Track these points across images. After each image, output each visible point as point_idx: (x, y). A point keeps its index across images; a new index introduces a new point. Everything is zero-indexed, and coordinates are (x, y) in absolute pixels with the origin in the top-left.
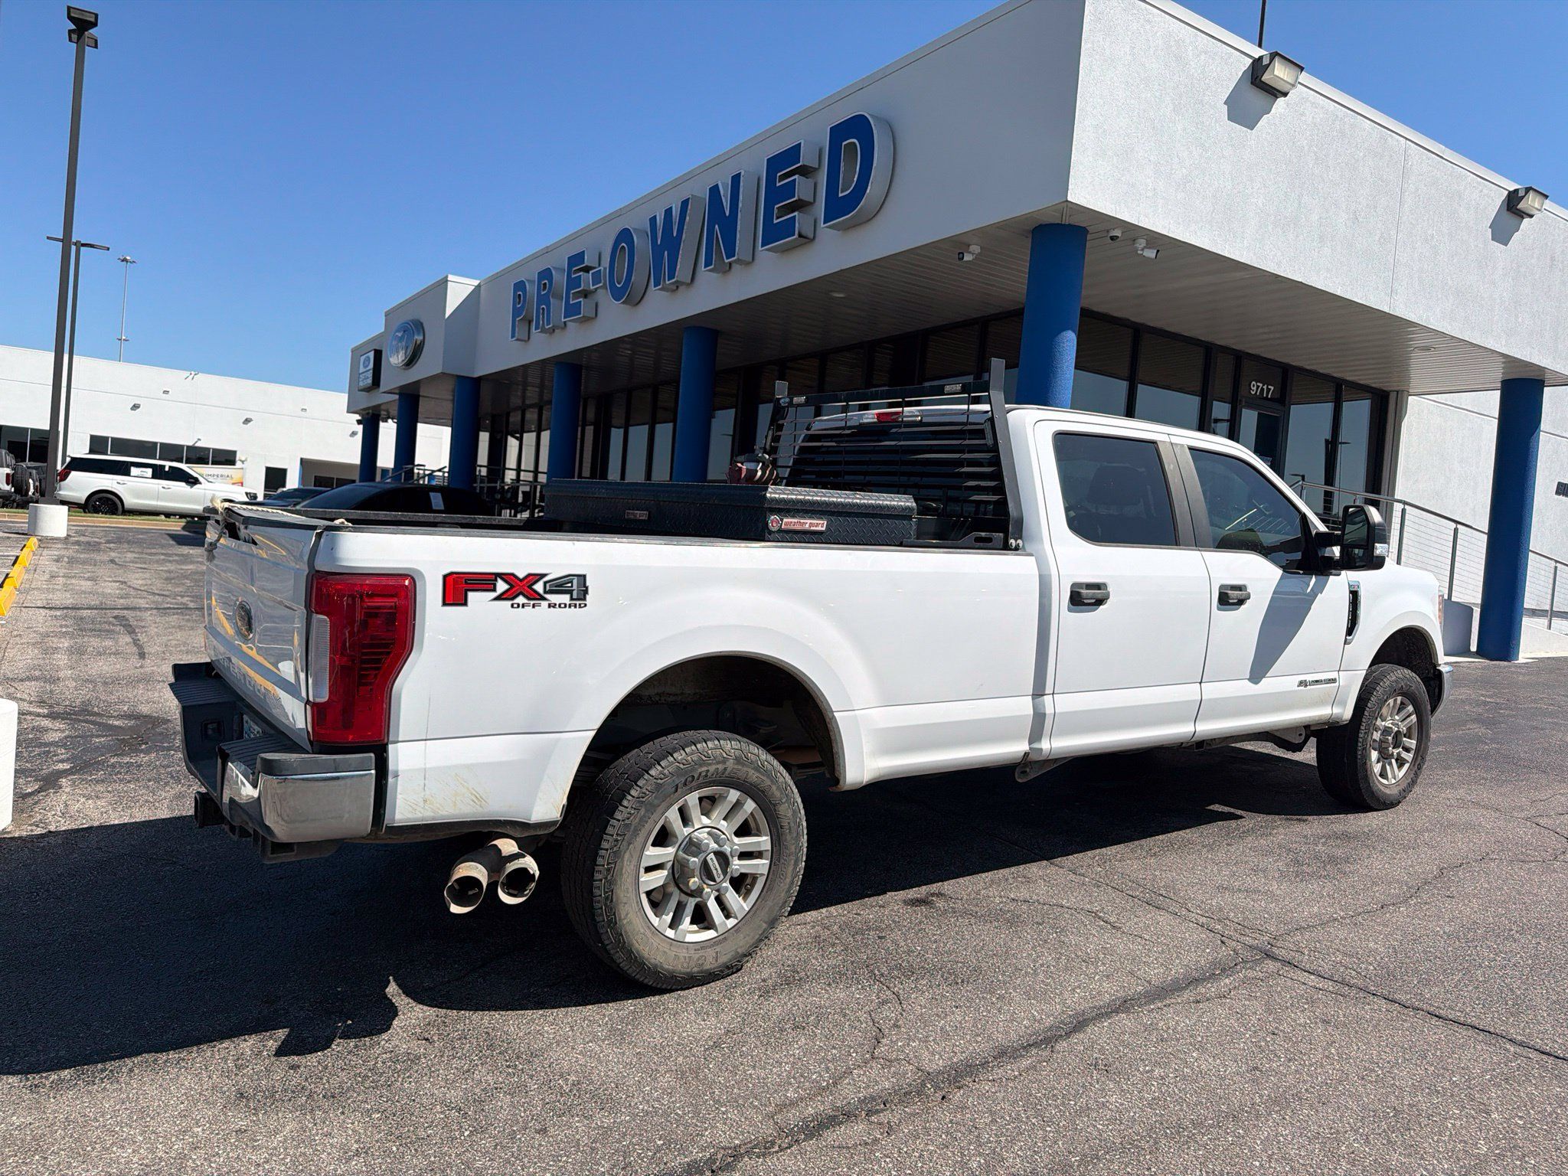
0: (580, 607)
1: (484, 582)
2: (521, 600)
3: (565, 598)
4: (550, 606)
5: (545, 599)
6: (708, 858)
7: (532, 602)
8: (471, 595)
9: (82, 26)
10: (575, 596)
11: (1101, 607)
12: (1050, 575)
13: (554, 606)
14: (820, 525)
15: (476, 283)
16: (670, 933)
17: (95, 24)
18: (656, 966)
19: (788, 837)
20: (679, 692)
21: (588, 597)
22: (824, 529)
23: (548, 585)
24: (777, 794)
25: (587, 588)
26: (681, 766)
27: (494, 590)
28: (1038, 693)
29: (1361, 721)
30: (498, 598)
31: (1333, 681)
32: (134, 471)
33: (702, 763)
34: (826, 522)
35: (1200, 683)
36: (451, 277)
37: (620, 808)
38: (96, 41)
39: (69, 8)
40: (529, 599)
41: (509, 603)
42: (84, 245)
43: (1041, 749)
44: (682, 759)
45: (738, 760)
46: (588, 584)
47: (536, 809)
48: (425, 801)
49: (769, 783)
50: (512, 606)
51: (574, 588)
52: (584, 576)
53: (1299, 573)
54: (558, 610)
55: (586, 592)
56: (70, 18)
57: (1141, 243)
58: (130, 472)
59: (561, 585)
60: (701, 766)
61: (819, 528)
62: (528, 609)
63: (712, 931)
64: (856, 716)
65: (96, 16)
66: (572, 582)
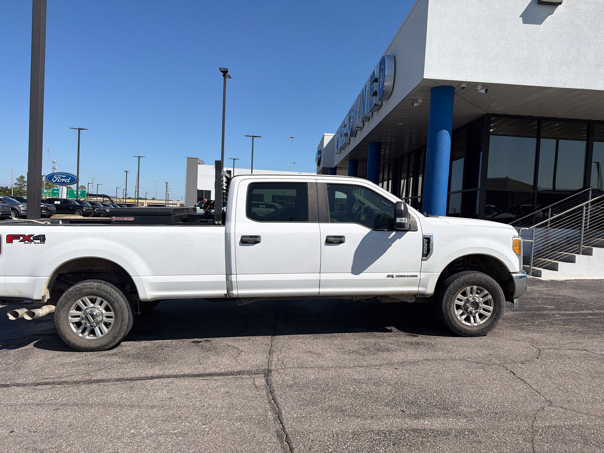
0: (43, 243)
1: (17, 237)
2: (27, 242)
3: (39, 241)
4: (35, 243)
5: (33, 241)
6: (87, 316)
7: (30, 242)
8: (13, 240)
9: (225, 72)
10: (42, 241)
11: (257, 244)
12: (231, 233)
13: (36, 243)
14: (132, 219)
15: (334, 134)
16: (81, 335)
17: (227, 72)
18: (74, 343)
19: (119, 313)
20: (106, 269)
21: (45, 241)
22: (133, 220)
23: (34, 238)
24: (113, 300)
25: (45, 238)
26: (78, 289)
27: (19, 239)
28: (229, 273)
29: (444, 295)
30: (20, 241)
31: (416, 276)
32: (261, 206)
33: (85, 288)
34: (133, 218)
35: (320, 273)
36: (325, 134)
37: (60, 298)
38: (230, 76)
39: (220, 68)
40: (29, 241)
41: (24, 242)
42: (255, 137)
43: (233, 293)
44: (79, 287)
45: (97, 288)
46: (46, 237)
47: (34, 296)
48: (6, 291)
49: (110, 296)
50: (24, 243)
51: (42, 238)
52: (45, 235)
53: (384, 231)
54: (37, 244)
55: (45, 239)
56: (222, 71)
57: (479, 87)
58: (259, 206)
59: (38, 238)
60: (84, 289)
61: (131, 220)
62: (29, 244)
63: (95, 337)
64: (140, 278)
65: (227, 69)
66: (41, 237)
